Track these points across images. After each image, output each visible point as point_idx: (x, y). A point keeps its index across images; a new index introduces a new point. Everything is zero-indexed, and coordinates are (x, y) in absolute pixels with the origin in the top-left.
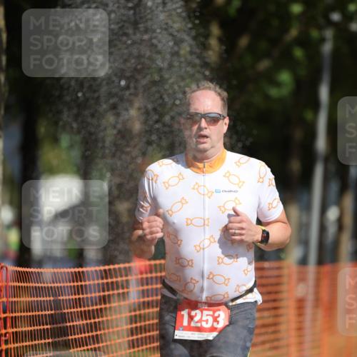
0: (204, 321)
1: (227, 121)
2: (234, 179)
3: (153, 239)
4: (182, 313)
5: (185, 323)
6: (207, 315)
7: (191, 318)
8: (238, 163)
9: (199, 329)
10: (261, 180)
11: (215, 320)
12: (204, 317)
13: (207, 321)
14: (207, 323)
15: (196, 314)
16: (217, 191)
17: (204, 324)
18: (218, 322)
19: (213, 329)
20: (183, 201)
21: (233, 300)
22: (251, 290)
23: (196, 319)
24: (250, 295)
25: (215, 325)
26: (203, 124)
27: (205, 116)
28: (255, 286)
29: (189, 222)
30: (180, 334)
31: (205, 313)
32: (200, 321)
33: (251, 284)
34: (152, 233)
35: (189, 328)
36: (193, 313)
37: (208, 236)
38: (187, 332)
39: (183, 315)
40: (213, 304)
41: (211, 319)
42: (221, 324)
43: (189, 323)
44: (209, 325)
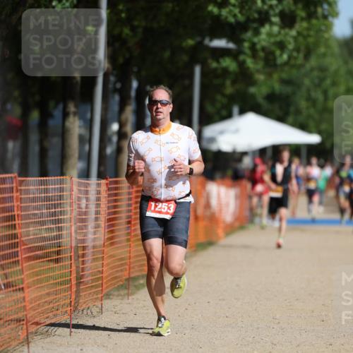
1: (171, 106)
2: (176, 137)
3: (139, 172)
4: (152, 203)
5: (153, 208)
7: (156, 206)
8: (178, 129)
9: (160, 212)
10: (190, 137)
11: (169, 208)
12: (163, 207)
13: (164, 209)
15: (159, 204)
16: (167, 143)
17: (163, 210)
19: (167, 213)
20: (150, 150)
21: (179, 199)
22: (188, 195)
23: (159, 207)
24: (187, 198)
25: (169, 211)
26: (159, 105)
27: (160, 102)
28: (190, 193)
29: (153, 160)
30: (149, 214)
31: (164, 204)
32: (161, 208)
33: (188, 192)
34: (139, 169)
35: (154, 211)
36: (157, 204)
37: (163, 166)
38: (153, 213)
40: (167, 201)
41: (166, 208)
42: (172, 211)
43: (155, 208)
44: (165, 211)
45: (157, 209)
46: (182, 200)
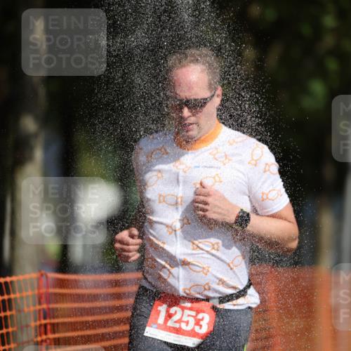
0: (183, 322)
4: (160, 308)
5: (161, 320)
6: (189, 316)
7: (169, 316)
9: (178, 331)
10: (254, 162)
11: (198, 323)
12: (184, 318)
13: (187, 323)
14: (187, 325)
15: (176, 312)
17: (184, 326)
18: (201, 326)
19: (192, 334)
23: (176, 318)
25: (197, 329)
29: (162, 199)
30: (151, 332)
31: (187, 312)
32: (179, 321)
35: (165, 328)
36: (173, 310)
38: (161, 331)
39: (160, 311)
41: (192, 321)
42: (204, 329)
43: (166, 321)
44: (189, 328)
45: (170, 323)
46: (228, 306)
